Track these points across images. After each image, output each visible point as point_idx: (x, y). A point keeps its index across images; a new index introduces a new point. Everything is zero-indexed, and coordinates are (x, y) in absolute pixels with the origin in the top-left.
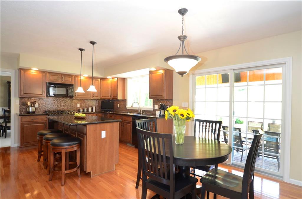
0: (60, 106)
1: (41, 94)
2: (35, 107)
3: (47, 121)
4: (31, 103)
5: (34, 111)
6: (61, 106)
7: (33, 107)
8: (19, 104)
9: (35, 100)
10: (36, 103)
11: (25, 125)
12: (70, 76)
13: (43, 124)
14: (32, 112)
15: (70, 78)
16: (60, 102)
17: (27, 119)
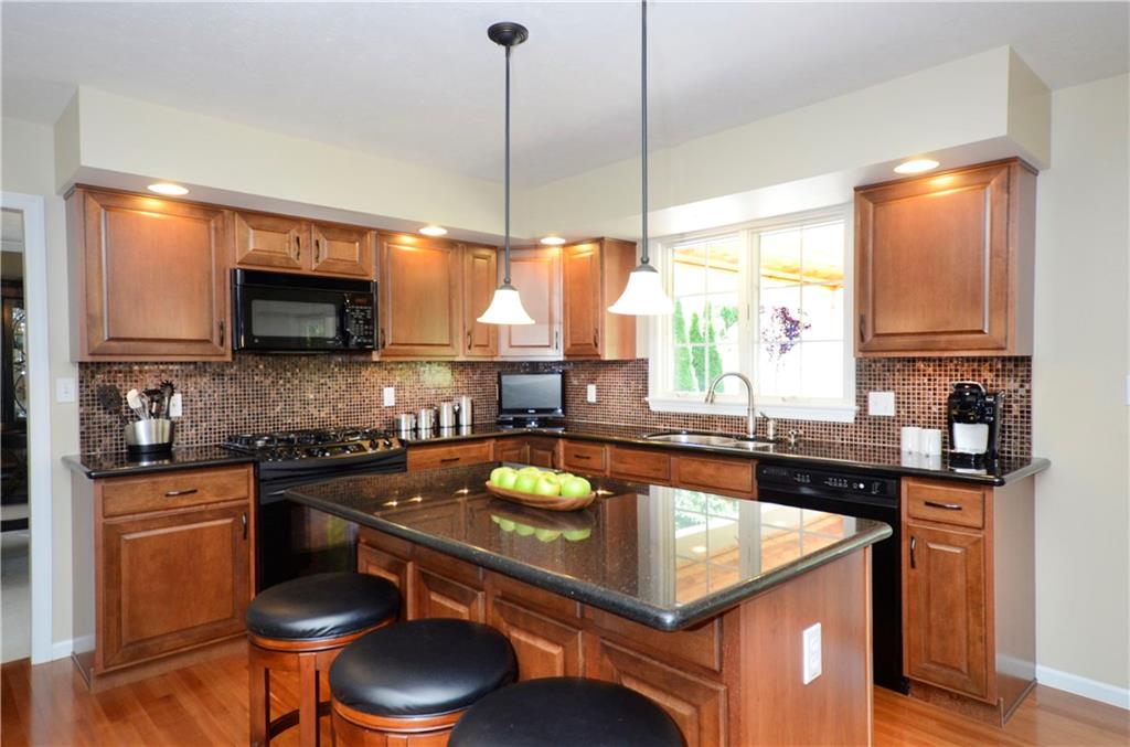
0: (298, 404)
1: (208, 338)
2: (168, 417)
3: (251, 501)
4: (149, 393)
5: (166, 441)
6: (305, 403)
7: (157, 415)
8: (78, 404)
9: (165, 377)
10: (172, 394)
11: (127, 537)
12: (355, 236)
13: (228, 521)
14: (151, 446)
15: (354, 242)
16: (297, 382)
17: (138, 495)
